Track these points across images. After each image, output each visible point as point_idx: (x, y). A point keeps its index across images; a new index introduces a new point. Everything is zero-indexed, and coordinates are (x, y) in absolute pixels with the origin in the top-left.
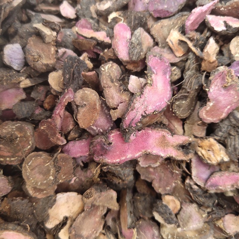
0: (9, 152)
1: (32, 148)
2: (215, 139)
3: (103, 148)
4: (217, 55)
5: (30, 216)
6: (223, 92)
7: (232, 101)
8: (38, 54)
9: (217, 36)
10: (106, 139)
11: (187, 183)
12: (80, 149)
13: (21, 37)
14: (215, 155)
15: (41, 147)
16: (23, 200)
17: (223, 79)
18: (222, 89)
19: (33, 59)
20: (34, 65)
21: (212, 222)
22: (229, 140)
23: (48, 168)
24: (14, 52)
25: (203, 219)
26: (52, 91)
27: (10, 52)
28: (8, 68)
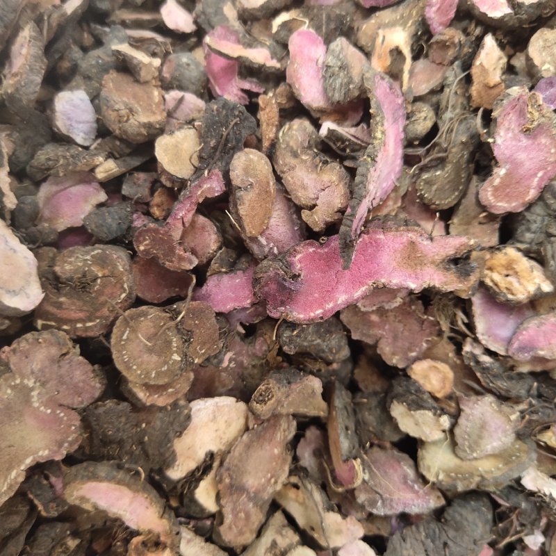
0: (81, 310)
1: (130, 299)
2: (519, 250)
3: (282, 288)
4: (504, 73)
5: (134, 447)
6: (525, 141)
7: (545, 159)
8: (127, 105)
9: (499, 33)
10: (285, 269)
11: (467, 353)
12: (233, 293)
13: (88, 78)
14: (522, 281)
15: (148, 296)
16: (119, 404)
17: (522, 114)
18: (522, 135)
19: (119, 118)
20: (120, 129)
21: (530, 436)
22: (549, 247)
23: (166, 339)
24: (74, 106)
25: (512, 424)
26: (163, 179)
27: (67, 107)
28: (65, 143)
